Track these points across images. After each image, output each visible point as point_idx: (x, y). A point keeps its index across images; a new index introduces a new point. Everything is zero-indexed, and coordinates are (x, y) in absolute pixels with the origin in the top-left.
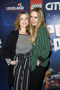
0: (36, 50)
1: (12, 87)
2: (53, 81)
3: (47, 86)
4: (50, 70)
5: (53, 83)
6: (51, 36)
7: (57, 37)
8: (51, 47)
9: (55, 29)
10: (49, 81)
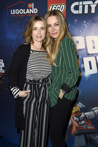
0: (58, 75)
1: (23, 131)
2: (83, 122)
3: (74, 129)
4: (80, 105)
5: (84, 124)
6: (79, 53)
7: (88, 55)
8: (80, 70)
9: (86, 43)
10: (78, 122)
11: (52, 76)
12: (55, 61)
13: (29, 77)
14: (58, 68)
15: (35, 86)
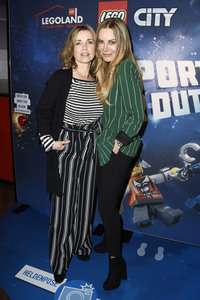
1: (58, 198)
2: (147, 189)
3: (134, 198)
4: (143, 164)
5: (148, 191)
6: (146, 86)
7: (159, 89)
8: (146, 112)
9: (155, 71)
10: (139, 189)
11: (104, 120)
12: (107, 98)
13: (68, 121)
14: (113, 108)
15: (76, 134)
